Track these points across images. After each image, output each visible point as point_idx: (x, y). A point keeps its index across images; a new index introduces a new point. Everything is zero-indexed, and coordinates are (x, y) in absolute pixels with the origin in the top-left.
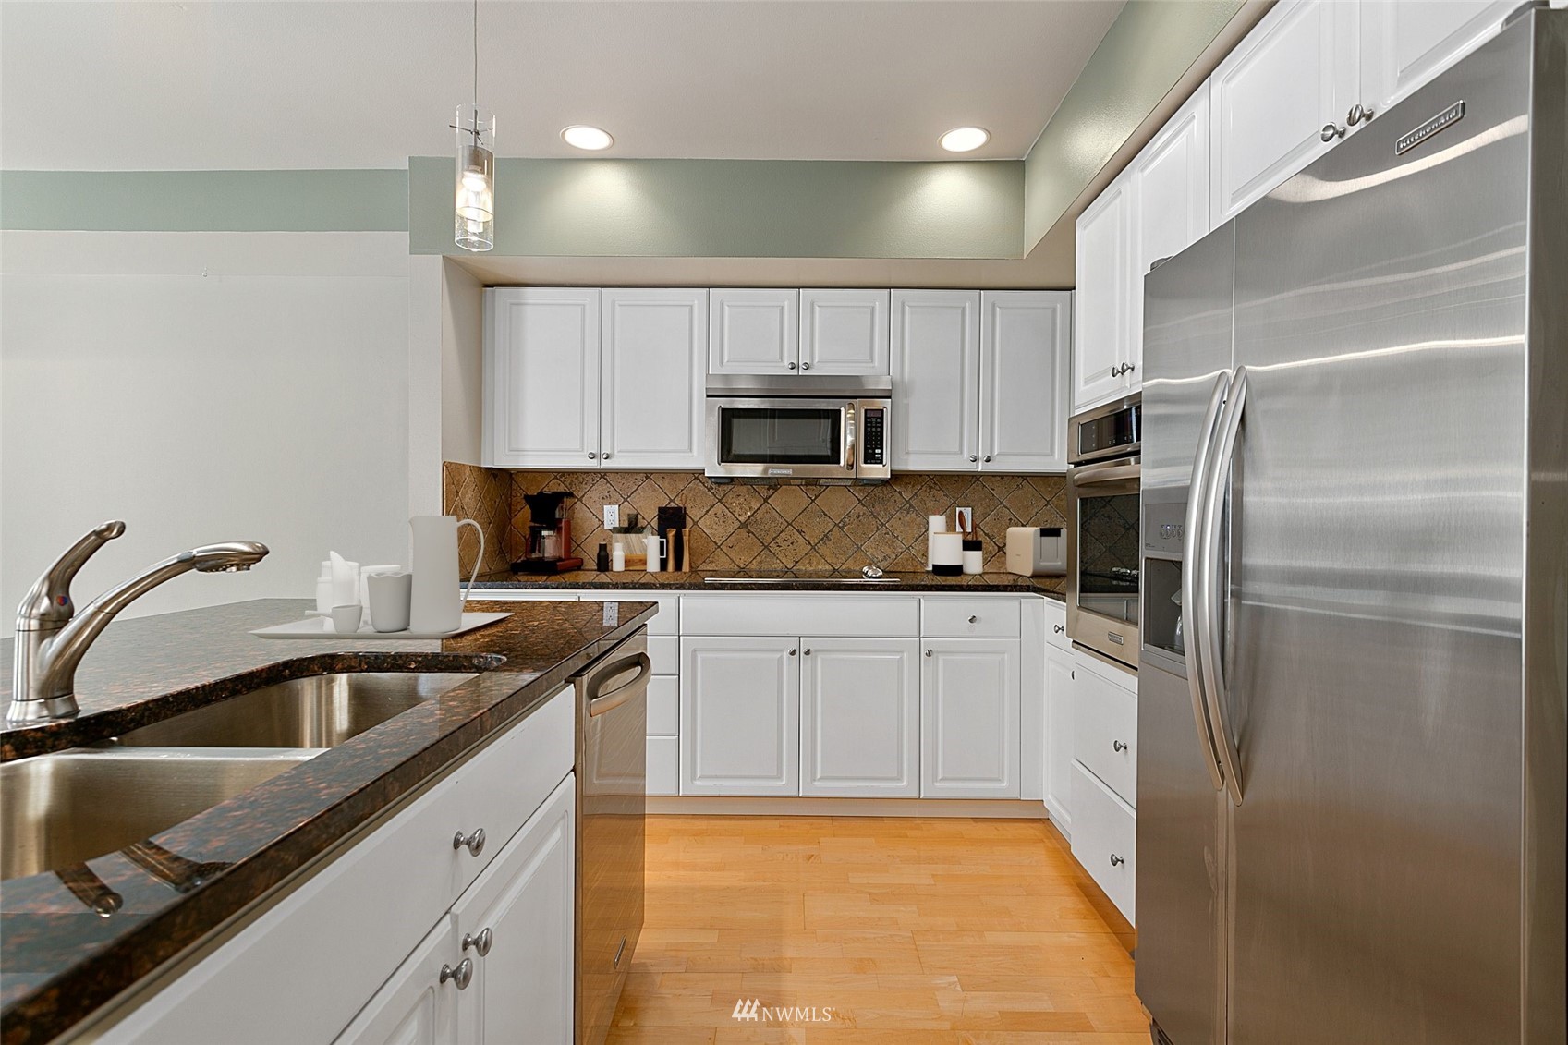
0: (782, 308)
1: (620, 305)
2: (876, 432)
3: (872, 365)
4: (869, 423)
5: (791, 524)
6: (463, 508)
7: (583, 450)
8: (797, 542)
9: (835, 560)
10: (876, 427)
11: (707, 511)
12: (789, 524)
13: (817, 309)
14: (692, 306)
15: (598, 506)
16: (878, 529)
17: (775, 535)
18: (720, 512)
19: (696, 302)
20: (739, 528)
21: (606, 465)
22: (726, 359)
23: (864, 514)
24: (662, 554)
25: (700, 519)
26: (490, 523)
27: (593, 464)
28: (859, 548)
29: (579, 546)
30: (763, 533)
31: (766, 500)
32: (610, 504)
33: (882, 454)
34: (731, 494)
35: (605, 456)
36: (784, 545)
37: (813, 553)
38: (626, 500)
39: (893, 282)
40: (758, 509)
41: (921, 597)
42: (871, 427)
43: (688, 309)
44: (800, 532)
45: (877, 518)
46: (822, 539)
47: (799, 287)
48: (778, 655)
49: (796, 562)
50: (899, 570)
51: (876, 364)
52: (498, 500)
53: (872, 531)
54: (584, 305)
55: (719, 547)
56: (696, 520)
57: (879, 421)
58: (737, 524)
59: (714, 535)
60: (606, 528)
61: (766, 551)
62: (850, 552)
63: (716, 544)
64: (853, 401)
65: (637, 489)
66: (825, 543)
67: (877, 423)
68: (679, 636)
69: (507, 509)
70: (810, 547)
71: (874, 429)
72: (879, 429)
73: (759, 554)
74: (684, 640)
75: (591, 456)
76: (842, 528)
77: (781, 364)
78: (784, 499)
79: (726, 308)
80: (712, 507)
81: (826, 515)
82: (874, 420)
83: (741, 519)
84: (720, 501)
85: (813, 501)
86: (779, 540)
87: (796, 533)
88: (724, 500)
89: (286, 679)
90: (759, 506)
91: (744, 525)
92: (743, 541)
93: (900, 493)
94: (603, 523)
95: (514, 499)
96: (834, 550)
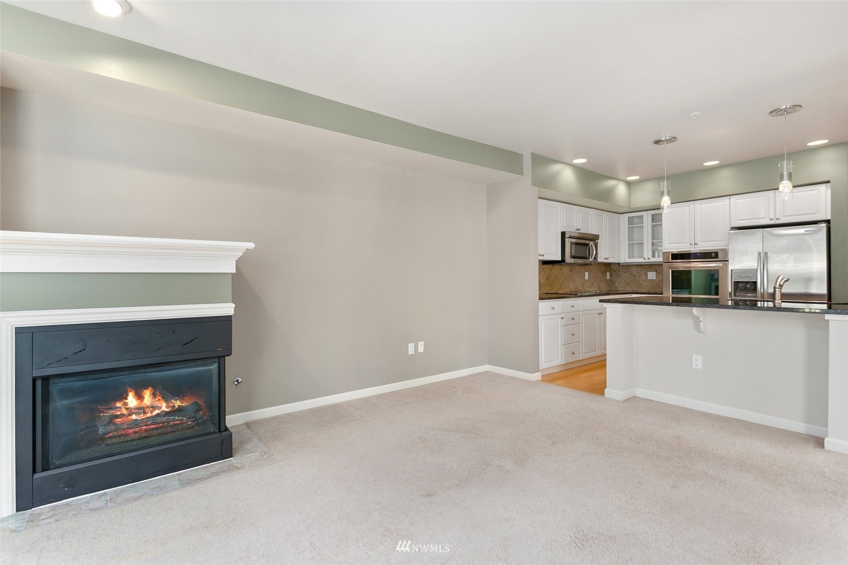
0: (574, 211)
13: (580, 213)
19: (559, 207)
31: (564, 267)
34: (556, 265)
45: (572, 275)
49: (558, 290)
62: (567, 286)
73: (551, 288)
76: (566, 279)
77: (574, 228)
79: (564, 210)
83: (547, 276)
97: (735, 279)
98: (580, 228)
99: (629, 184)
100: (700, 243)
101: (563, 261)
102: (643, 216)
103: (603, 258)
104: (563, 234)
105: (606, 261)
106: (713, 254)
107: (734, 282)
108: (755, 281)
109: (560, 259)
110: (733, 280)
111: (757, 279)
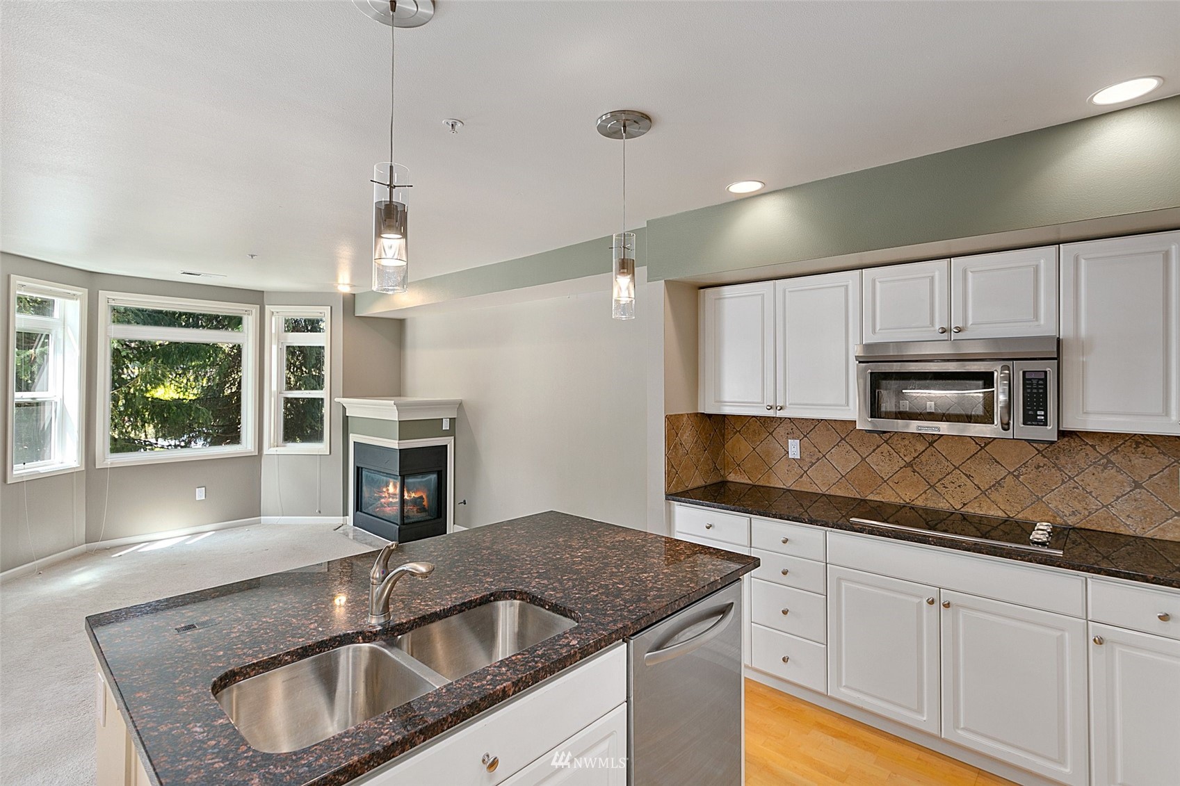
0: (933, 278)
1: (789, 292)
2: (1038, 393)
3: (1036, 323)
4: (1029, 384)
5: (958, 468)
6: (681, 444)
7: (763, 403)
8: (965, 485)
9: (1008, 508)
10: (1038, 389)
11: (874, 450)
12: (956, 468)
13: (970, 275)
14: (847, 286)
15: (784, 439)
16: (1063, 482)
17: (941, 477)
18: (886, 451)
19: (851, 282)
20: (905, 466)
21: (780, 414)
22: (878, 327)
23: (1045, 465)
25: (867, 456)
26: (705, 451)
27: (771, 413)
28: (1039, 499)
29: (770, 468)
30: (928, 474)
31: (931, 444)
32: (793, 438)
33: (1045, 415)
34: (896, 437)
35: (778, 408)
36: (951, 487)
37: (983, 498)
38: (805, 436)
39: (1063, 236)
40: (924, 451)
41: (1087, 576)
42: (1031, 389)
43: (843, 289)
44: (968, 476)
46: (993, 486)
47: (950, 257)
48: (917, 600)
49: (965, 505)
50: (1093, 528)
51: (1042, 322)
52: (712, 434)
53: (1056, 484)
54: (763, 295)
55: (885, 481)
56: (864, 456)
57: (1041, 382)
58: (902, 464)
59: (881, 471)
60: (790, 457)
61: (932, 491)
62: (1028, 502)
63: (883, 479)
64: (1009, 363)
65: (814, 428)
66: (996, 490)
67: (1038, 384)
68: (827, 564)
69: (721, 438)
70: (979, 492)
71: (1035, 391)
72: (1041, 391)
73: (925, 492)
74: (830, 568)
75: (769, 408)
76: (1017, 477)
77: (932, 329)
78: (950, 445)
79: (878, 284)
80: (878, 447)
81: (998, 462)
82: (1035, 382)
83: (906, 459)
84: (886, 442)
85: (982, 448)
86: (945, 481)
87: (964, 477)
88: (889, 441)
89: (491, 601)
90: (924, 448)
91: (909, 465)
92: (908, 479)
93: (1093, 447)
94: (788, 452)
95: (726, 431)
96: (1008, 498)
98: (970, 322)
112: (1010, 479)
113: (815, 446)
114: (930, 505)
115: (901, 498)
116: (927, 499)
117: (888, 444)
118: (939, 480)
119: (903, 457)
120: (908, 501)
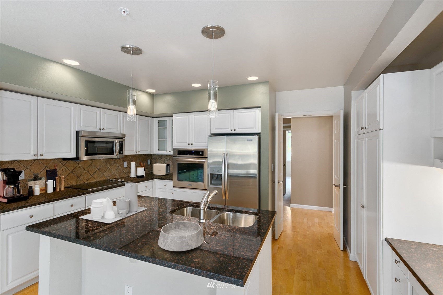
0: (97, 113)
1: (46, 104)
5: (86, 170)
8: (87, 175)
9: (97, 179)
11: (60, 169)
12: (85, 170)
16: (108, 169)
17: (81, 174)
18: (64, 169)
20: (70, 173)
22: (81, 125)
23: (104, 165)
24: (53, 186)
30: (77, 174)
31: (78, 164)
33: (123, 152)
34: (67, 162)
38: (27, 168)
40: (76, 166)
45: (107, 166)
46: (94, 173)
47: (101, 108)
49: (87, 181)
51: (118, 130)
53: (106, 170)
58: (70, 172)
61: (79, 179)
62: (101, 176)
65: (32, 164)
70: (91, 176)
73: (76, 180)
76: (99, 170)
78: (83, 163)
79: (82, 110)
81: (95, 166)
83: (71, 170)
84: (64, 165)
85: (92, 163)
86: (82, 175)
87: (87, 172)
92: (71, 177)
96: (97, 176)
97: (210, 172)
98: (105, 127)
99: (152, 96)
100: (194, 144)
101: (77, 159)
102: (167, 120)
103: (135, 151)
104: (78, 133)
105: (137, 154)
106: (201, 152)
107: (210, 174)
108: (221, 174)
109: (74, 156)
110: (210, 173)
111: (222, 173)
112: (98, 170)
113: (32, 172)
114: (78, 184)
115: (69, 184)
116: (77, 182)
117: (64, 166)
118: (81, 175)
119: (70, 170)
120: (71, 184)
